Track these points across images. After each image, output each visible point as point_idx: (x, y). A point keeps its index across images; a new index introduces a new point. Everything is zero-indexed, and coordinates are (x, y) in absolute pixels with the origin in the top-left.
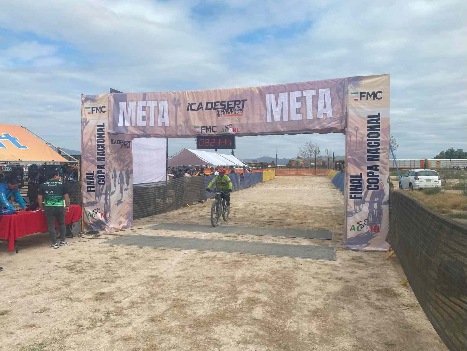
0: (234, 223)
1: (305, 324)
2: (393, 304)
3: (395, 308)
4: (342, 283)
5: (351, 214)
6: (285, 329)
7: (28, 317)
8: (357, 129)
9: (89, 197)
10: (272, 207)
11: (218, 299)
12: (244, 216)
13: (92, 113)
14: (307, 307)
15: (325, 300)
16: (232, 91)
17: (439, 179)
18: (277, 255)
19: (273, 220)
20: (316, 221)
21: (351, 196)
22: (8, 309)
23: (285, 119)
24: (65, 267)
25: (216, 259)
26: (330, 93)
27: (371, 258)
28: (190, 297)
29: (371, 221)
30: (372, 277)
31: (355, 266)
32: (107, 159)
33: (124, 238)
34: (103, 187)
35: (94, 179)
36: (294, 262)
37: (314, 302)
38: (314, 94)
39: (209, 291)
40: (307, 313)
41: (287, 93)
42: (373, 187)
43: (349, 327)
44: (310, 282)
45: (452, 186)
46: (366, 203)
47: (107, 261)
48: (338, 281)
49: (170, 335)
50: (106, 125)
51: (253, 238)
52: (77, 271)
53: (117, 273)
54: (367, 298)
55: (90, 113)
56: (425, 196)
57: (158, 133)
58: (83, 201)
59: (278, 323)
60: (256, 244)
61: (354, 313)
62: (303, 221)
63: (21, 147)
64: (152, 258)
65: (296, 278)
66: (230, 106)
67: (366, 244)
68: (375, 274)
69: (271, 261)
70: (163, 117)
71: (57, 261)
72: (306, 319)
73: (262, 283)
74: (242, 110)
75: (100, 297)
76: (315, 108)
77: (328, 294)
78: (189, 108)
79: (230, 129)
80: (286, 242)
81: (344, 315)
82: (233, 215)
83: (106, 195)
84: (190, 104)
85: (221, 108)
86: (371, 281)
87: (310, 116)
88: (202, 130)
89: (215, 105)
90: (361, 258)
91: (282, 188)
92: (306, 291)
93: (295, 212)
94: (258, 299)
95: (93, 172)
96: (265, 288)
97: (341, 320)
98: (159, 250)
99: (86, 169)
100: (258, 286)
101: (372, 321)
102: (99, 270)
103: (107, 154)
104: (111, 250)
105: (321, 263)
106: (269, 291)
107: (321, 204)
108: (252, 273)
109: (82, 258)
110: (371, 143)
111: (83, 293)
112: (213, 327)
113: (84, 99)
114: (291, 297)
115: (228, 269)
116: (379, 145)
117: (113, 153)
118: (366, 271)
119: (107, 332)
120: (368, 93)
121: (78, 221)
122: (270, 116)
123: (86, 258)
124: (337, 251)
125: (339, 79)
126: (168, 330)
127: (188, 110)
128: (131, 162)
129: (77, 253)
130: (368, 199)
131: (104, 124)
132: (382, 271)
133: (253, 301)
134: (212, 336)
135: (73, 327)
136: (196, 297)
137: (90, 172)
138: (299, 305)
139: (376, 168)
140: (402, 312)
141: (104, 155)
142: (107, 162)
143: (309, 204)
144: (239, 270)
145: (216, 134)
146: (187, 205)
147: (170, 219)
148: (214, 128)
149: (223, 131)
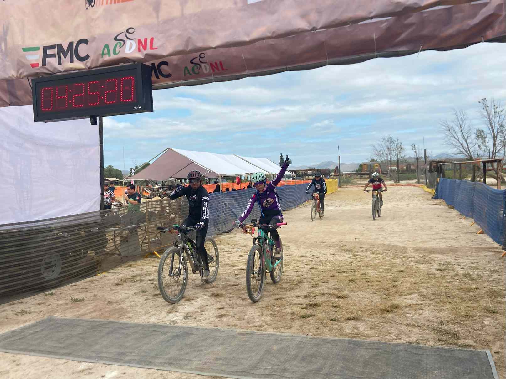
10: (323, 251)
79: (128, 42)
107: (421, 242)
143: (397, 241)
145: (89, 66)
146: (154, 254)
147: (80, 301)
148: (82, 46)
149: (107, 53)
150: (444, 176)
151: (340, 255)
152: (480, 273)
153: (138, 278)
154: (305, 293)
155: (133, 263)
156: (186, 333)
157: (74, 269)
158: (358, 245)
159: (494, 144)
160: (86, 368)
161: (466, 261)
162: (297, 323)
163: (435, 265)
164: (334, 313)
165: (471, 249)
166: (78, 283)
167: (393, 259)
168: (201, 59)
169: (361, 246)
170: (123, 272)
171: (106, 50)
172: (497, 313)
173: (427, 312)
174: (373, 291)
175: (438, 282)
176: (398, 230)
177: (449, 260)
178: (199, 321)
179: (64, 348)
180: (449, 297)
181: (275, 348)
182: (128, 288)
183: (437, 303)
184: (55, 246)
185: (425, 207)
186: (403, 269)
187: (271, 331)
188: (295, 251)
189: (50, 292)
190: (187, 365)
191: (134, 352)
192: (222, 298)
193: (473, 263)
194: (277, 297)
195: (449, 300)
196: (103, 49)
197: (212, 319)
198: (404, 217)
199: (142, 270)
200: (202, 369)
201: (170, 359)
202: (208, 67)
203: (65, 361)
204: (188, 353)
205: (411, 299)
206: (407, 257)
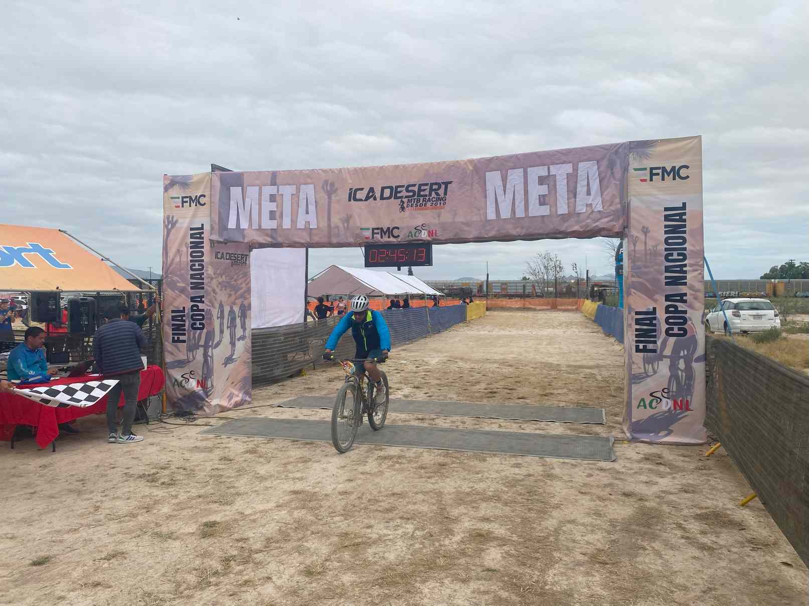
0: (427, 395)
1: (580, 579)
2: (731, 541)
3: (736, 547)
4: (636, 502)
5: (640, 379)
6: (547, 587)
7: (86, 568)
8: (645, 231)
9: (175, 351)
10: (488, 366)
11: (418, 533)
12: (443, 383)
13: (183, 206)
14: (579, 546)
15: (609, 533)
16: (426, 167)
17: (776, 316)
18: (511, 452)
19: (494, 390)
20: (570, 390)
21: (637, 347)
22: (51, 554)
23: (520, 213)
24: (140, 477)
25: (404, 461)
26: (598, 168)
27: (677, 458)
28: (369, 531)
29: (675, 389)
30: (686, 492)
31: (650, 470)
32: (209, 286)
33: (239, 424)
34: (200, 335)
35: (184, 321)
36: (543, 465)
37: (590, 537)
38: (570, 171)
39: (401, 518)
40: (581, 558)
41: (522, 170)
42: (676, 331)
43: (659, 583)
44: (576, 501)
45: (798, 326)
46: (664, 359)
47: (215, 464)
48: (626, 498)
49: (342, 600)
50: (207, 228)
51: (463, 423)
52: (163, 483)
53: (234, 487)
54: (684, 529)
55: (179, 207)
56: (754, 344)
57: (297, 240)
58: (164, 360)
59: (532, 577)
60: (472, 432)
61: (663, 556)
62: (548, 391)
63: (59, 265)
64: (291, 460)
65: (549, 494)
66: (422, 193)
67: (666, 432)
68: (689, 485)
69: (501, 464)
70: (307, 213)
71: (125, 467)
72: (581, 568)
73: (492, 503)
74: (443, 199)
75: (209, 530)
76: (571, 196)
77: (613, 523)
78: (352, 196)
79: (423, 231)
80: (523, 429)
81: (647, 560)
82: (423, 381)
83: (206, 347)
84: (353, 190)
85: (406, 197)
86: (685, 499)
87: (563, 209)
88: (373, 233)
89: (397, 192)
90: (660, 457)
91: (502, 333)
92: (573, 517)
93: (530, 375)
94: (489, 533)
95: (184, 308)
96: (498, 512)
97: (643, 571)
98: (302, 444)
99: (171, 304)
100: (485, 509)
101: (699, 571)
102: (201, 480)
103: (208, 278)
104: (218, 446)
105: (591, 466)
106: (506, 517)
107: (574, 361)
108: (471, 484)
109: (170, 459)
110: (672, 255)
111: (179, 523)
112: (418, 585)
113: (169, 182)
114: (547, 528)
115: (428, 478)
116: (685, 259)
117: (218, 274)
118: (671, 480)
119: (231, 595)
120: (664, 169)
121: (157, 394)
122: (494, 209)
123: (176, 460)
124: (616, 445)
125: (612, 145)
126: (338, 591)
127: (350, 200)
128: (249, 290)
129: (159, 451)
130: (668, 352)
131: (202, 225)
132: (701, 479)
133: (480, 535)
134: (417, 601)
135: (167, 587)
136: (379, 529)
137: (177, 307)
138: (564, 543)
139: (682, 298)
140: (748, 556)
141: (203, 279)
142: (207, 291)
143: (553, 360)
144: (448, 480)
145: (399, 241)
147: (313, 389)
148: (395, 230)
149: (411, 235)
151: (504, 368)
154: (483, 387)
158: (519, 362)
161: (607, 373)
163: (582, 375)
167: (549, 371)
172: (617, 397)
173: (571, 396)
174: (534, 387)
175: (582, 383)
176: (554, 352)
177: (594, 372)
178: (416, 398)
183: (579, 393)
184: (280, 348)
186: (557, 377)
187: (468, 402)
190: (425, 412)
192: (423, 389)
194: (464, 389)
195: (588, 391)
197: (425, 398)
206: (561, 370)
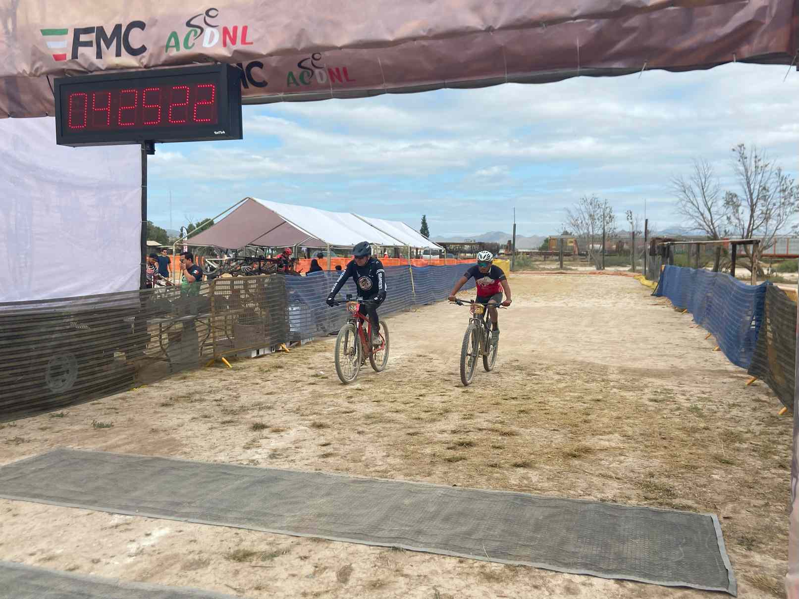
62: (580, 442)
79: (208, 31)
107: (630, 360)
145: (145, 64)
146: (223, 362)
147: (107, 426)
148: (135, 31)
149: (174, 45)
150: (672, 263)
151: (508, 375)
152: (714, 407)
153: (197, 397)
154: (452, 427)
155: (189, 374)
156: (273, 478)
157: (97, 379)
158: (537, 361)
159: (752, 216)
160: (121, 522)
161: (695, 390)
162: (440, 469)
163: (648, 394)
164: (494, 456)
165: (704, 372)
166: (102, 400)
167: (587, 382)
168: (315, 62)
169: (540, 362)
170: (174, 386)
171: (173, 40)
172: (732, 464)
173: (631, 459)
174: (554, 427)
175: (651, 417)
176: (597, 341)
177: (669, 387)
178: (293, 461)
179: (85, 493)
180: (664, 439)
181: (407, 501)
182: (182, 410)
183: (646, 447)
184: (68, 341)
185: (639, 308)
186: (600, 397)
187: (400, 478)
188: (441, 366)
189: (59, 412)
190: (274, 522)
191: (195, 502)
192: (329, 430)
193: (703, 393)
194: (411, 431)
195: (665, 443)
196: (168, 38)
197: (313, 460)
198: (607, 322)
199: (203, 384)
200: (297, 529)
201: (250, 513)
202: (325, 75)
203: (89, 511)
204: (276, 506)
205: (608, 441)
206: (608, 381)
